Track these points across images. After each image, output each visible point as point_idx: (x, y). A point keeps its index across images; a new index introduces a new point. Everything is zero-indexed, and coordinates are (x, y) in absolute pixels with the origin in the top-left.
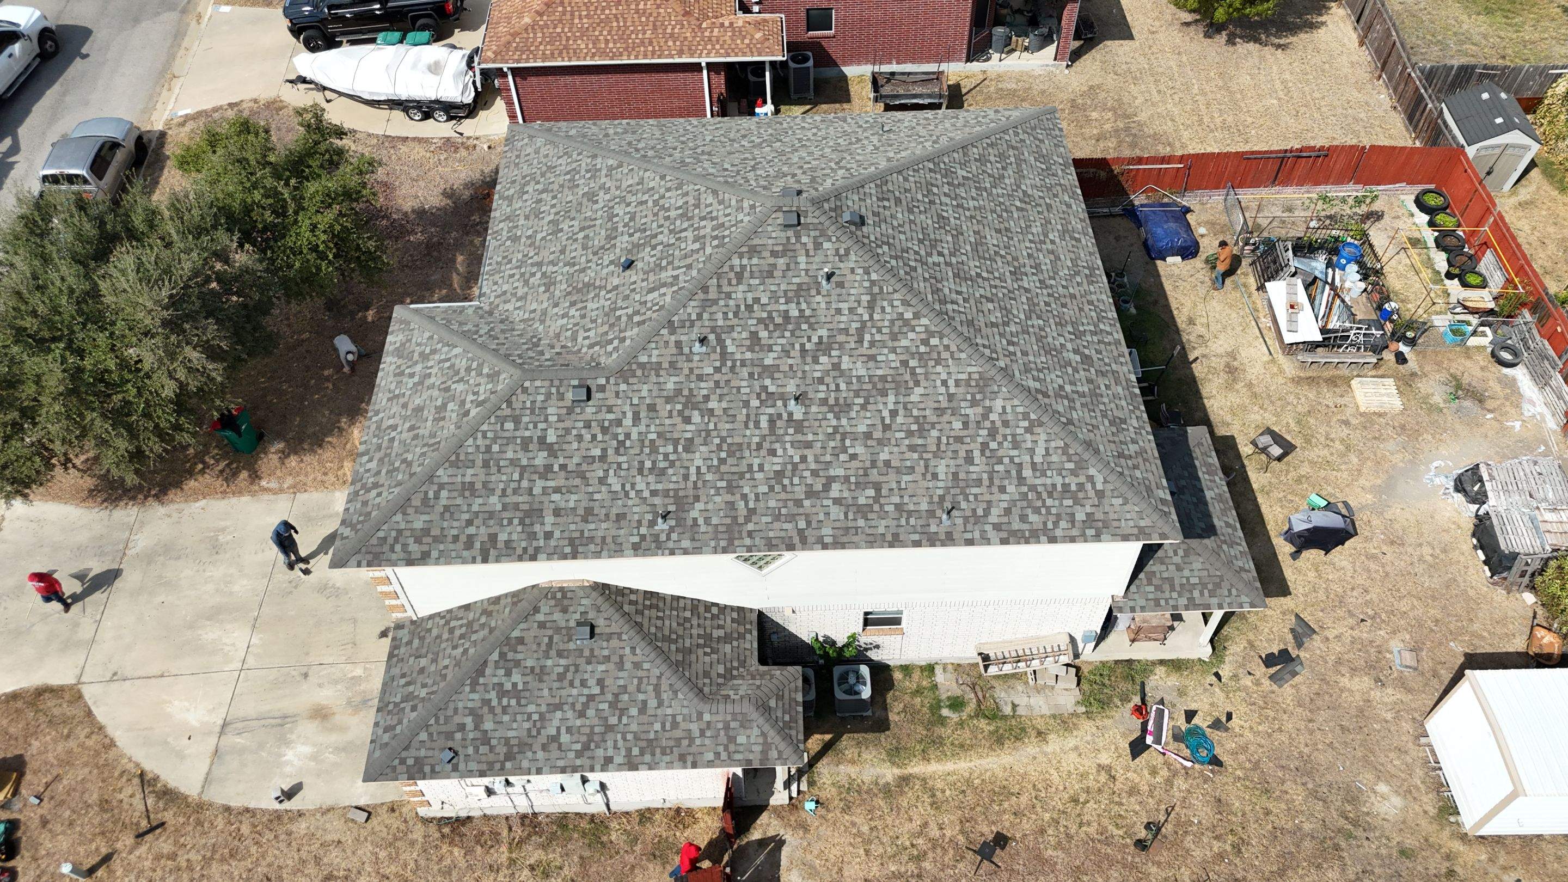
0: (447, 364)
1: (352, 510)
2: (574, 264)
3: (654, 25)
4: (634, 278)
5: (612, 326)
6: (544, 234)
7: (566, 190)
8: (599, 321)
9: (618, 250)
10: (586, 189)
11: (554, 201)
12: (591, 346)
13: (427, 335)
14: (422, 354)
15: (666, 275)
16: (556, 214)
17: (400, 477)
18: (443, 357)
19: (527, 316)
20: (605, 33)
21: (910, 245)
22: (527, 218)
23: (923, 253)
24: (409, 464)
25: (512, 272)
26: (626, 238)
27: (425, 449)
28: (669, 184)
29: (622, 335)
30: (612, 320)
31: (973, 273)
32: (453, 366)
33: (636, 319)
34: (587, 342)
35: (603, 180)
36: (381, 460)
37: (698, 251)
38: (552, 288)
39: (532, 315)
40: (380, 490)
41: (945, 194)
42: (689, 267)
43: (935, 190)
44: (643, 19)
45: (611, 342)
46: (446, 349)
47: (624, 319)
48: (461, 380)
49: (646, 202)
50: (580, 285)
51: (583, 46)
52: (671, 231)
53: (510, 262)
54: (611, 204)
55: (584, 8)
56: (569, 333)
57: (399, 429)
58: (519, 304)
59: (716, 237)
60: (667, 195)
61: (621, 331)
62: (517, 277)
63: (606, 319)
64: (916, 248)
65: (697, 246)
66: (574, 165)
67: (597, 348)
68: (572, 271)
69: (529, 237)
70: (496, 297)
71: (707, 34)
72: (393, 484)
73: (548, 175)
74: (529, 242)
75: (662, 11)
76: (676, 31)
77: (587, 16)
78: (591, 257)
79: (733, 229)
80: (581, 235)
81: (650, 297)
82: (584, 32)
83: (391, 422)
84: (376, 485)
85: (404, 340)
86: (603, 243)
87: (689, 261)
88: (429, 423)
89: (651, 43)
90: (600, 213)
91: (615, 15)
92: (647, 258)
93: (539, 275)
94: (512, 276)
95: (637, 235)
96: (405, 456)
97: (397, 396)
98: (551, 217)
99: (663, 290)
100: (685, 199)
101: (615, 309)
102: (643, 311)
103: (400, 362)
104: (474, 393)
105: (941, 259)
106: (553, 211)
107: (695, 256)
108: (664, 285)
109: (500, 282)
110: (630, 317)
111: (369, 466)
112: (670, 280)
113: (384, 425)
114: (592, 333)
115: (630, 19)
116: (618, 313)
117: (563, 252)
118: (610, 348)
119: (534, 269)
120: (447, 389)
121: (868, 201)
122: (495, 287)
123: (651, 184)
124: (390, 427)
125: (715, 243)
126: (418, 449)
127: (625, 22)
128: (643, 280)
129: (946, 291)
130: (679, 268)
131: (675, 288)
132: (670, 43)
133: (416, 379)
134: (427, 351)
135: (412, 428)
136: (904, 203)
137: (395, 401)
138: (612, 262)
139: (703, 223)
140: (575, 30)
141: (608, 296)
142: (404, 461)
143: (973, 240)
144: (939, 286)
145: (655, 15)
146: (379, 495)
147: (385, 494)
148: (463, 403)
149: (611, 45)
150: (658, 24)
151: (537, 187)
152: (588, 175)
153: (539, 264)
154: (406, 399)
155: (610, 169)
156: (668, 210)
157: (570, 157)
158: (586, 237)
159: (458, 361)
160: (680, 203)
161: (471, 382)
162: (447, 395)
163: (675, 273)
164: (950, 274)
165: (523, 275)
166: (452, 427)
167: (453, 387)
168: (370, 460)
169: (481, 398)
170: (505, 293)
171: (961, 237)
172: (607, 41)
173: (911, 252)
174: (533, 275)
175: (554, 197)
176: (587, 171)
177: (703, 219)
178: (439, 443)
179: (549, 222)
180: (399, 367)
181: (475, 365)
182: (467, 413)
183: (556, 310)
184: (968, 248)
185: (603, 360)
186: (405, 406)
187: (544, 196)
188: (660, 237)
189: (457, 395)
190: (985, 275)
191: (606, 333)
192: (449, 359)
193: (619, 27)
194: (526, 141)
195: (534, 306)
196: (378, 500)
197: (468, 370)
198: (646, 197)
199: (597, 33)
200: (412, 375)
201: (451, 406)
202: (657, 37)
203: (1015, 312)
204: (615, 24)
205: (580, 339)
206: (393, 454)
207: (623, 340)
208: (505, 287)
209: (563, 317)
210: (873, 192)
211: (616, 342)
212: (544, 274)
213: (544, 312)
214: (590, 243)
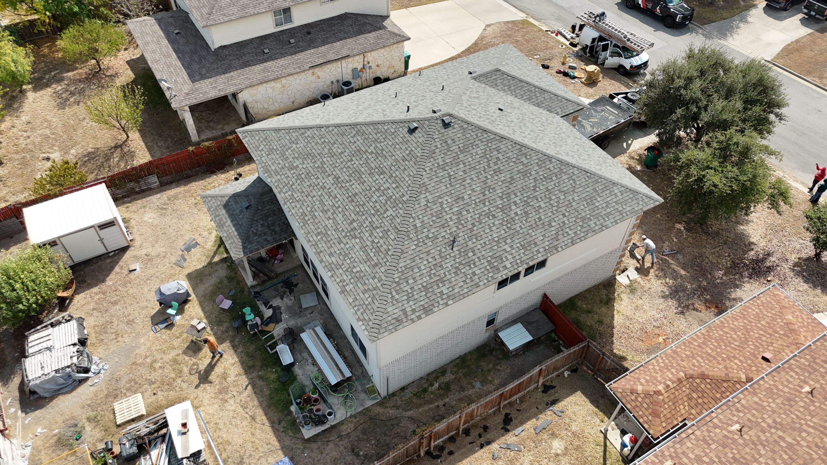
3: (712, 357)
20: (735, 336)
21: (385, 143)
23: (378, 145)
31: (354, 159)
41: (388, 188)
43: (394, 186)
44: (724, 356)
55: (769, 341)
64: (382, 144)
71: (673, 370)
75: (721, 367)
76: (694, 361)
77: (759, 338)
82: (748, 331)
89: (700, 347)
105: (369, 151)
121: (415, 145)
129: (359, 138)
136: (401, 161)
143: (363, 176)
144: (363, 137)
164: (362, 148)
171: (369, 172)
173: (383, 140)
184: (363, 170)
190: (349, 164)
203: (329, 159)
210: (416, 152)
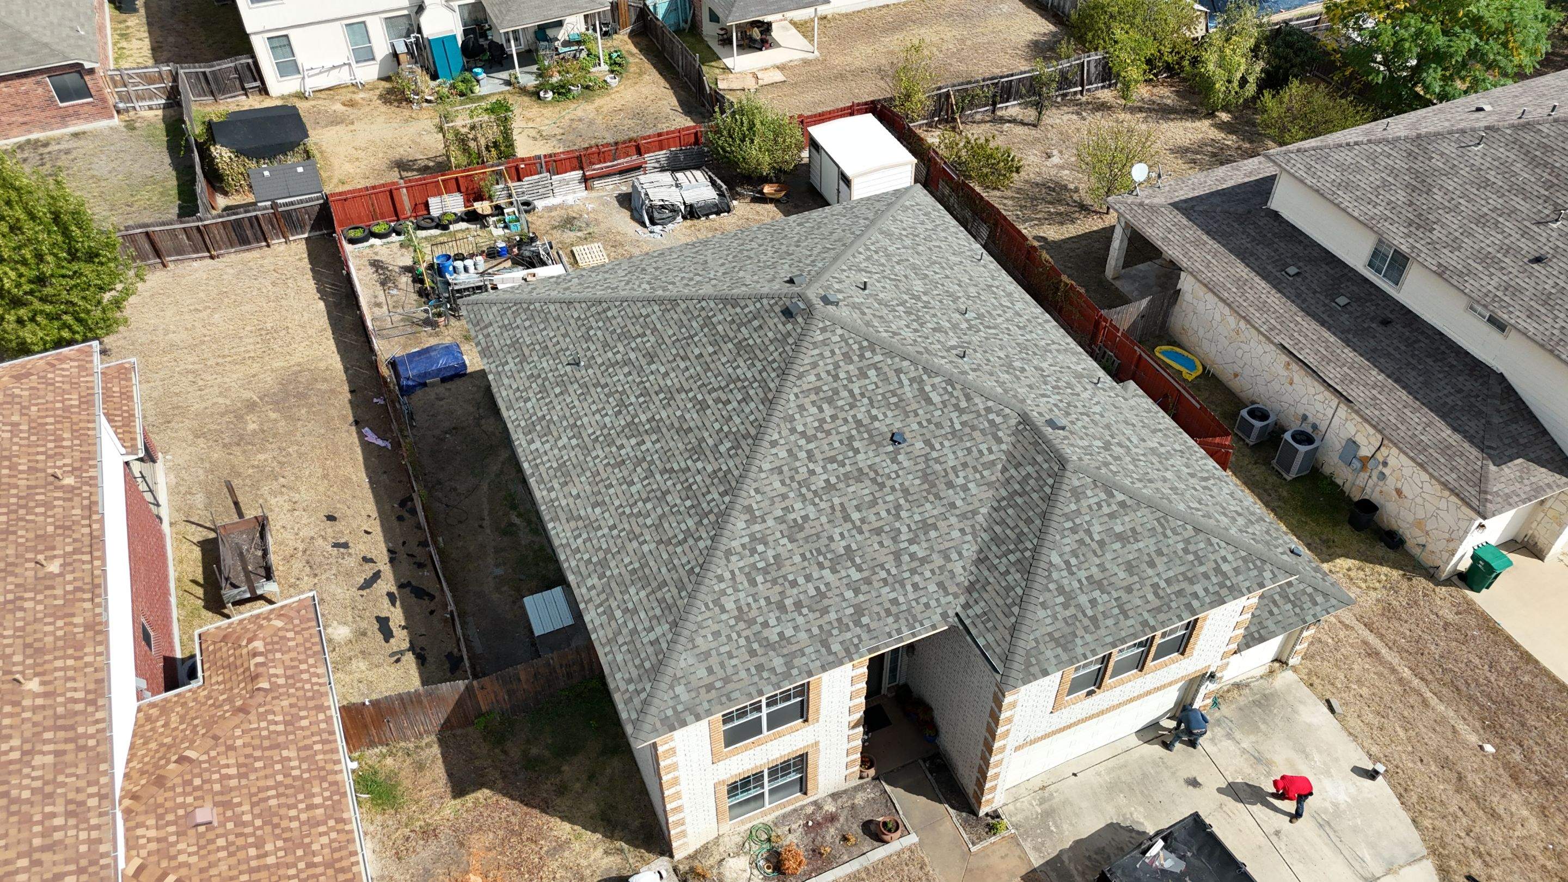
0: (1073, 561)
1: (1247, 584)
2: (898, 507)
3: (271, 748)
4: (915, 426)
5: (973, 428)
6: (853, 571)
7: (783, 571)
8: (968, 444)
9: (877, 460)
10: (785, 541)
11: (801, 580)
12: (999, 441)
13: (1041, 613)
14: (1066, 606)
15: (909, 391)
16: (821, 566)
17: (1202, 545)
18: (1065, 573)
19: (969, 538)
20: (293, 813)
22: (825, 611)
24: (1187, 541)
25: (909, 588)
26: (861, 457)
27: (1169, 533)
28: (785, 432)
29: (983, 413)
30: (967, 430)
32: (1074, 553)
33: (963, 404)
34: (994, 448)
35: (771, 522)
36: (1191, 582)
37: (877, 369)
38: (930, 521)
39: (968, 530)
40: (1220, 561)
42: (898, 371)
44: (259, 764)
45: (992, 422)
46: (1055, 575)
47: (965, 418)
48: (1088, 532)
49: (808, 452)
50: (926, 486)
51: (325, 840)
52: (852, 406)
53: (895, 602)
54: (810, 495)
55: (241, 855)
56: (985, 473)
57: (1156, 580)
58: (954, 556)
59: (862, 356)
60: (800, 428)
61: (979, 415)
62: (917, 578)
63: (965, 438)
65: (872, 373)
66: (740, 578)
67: (1000, 434)
68: (906, 506)
69: (857, 591)
70: (947, 593)
71: (281, 681)
72: (1210, 549)
73: (754, 613)
74: (864, 588)
75: (239, 743)
76: (279, 718)
77: (259, 844)
78: (887, 490)
79: (851, 341)
80: (856, 516)
81: (936, 398)
82: (291, 844)
83: (1151, 597)
84: (1218, 570)
85: (1053, 644)
86: (868, 483)
87: (891, 374)
88: (1141, 545)
89: (307, 748)
90: (823, 505)
91: (253, 805)
92: (888, 421)
93: (914, 548)
94: (915, 586)
95: (856, 444)
96: (1181, 553)
97: (1120, 607)
98: (826, 572)
99: (928, 388)
100: (808, 406)
101: (954, 432)
102: (954, 401)
103: (1080, 632)
104: (1100, 507)
106: (816, 575)
107: (886, 369)
108: (922, 390)
109: (924, 600)
110: (962, 411)
111: (1201, 593)
112: (915, 386)
113: (1156, 603)
114: (984, 447)
115: (262, 783)
116: (958, 427)
117: (878, 531)
118: (998, 420)
119: (906, 558)
120: (1102, 543)
122: (933, 603)
123: (783, 454)
124: (1156, 594)
125: (868, 354)
126: (1170, 541)
127: (268, 788)
128: (917, 415)
130: (900, 381)
131: (925, 377)
132: (305, 723)
133: (1097, 594)
134: (1061, 599)
135: (1152, 564)
137: (1127, 607)
138: (894, 460)
139: (842, 375)
140: (290, 859)
141: (938, 446)
142: (1186, 550)
145: (248, 750)
146: (1224, 559)
147: (1223, 553)
148: (1112, 516)
149: (318, 800)
150: (266, 743)
151: (772, 622)
152: (760, 548)
153: (897, 555)
154: (1121, 593)
155: (752, 520)
156: (822, 421)
157: (723, 593)
158: (858, 508)
159: (1068, 549)
160: (814, 410)
161: (1087, 518)
162: (1107, 540)
163: (906, 382)
165: (913, 571)
166: (1139, 514)
167: (1097, 537)
168: (1195, 595)
169: (1103, 496)
170: (941, 585)
172: (310, 807)
174: (913, 556)
175: (794, 584)
176: (753, 551)
177: (836, 378)
178: (1158, 520)
179: (834, 571)
180: (1086, 629)
181: (1069, 525)
182: (1122, 504)
183: (959, 503)
185: (1013, 422)
186: (1129, 590)
187: (788, 602)
188: (859, 416)
189: (1104, 527)
191: (981, 430)
192: (1067, 563)
193: (278, 796)
194: (680, 690)
195: (956, 534)
196: (1230, 557)
197: (1074, 530)
198: (802, 455)
199: (295, 824)
200: (1093, 602)
201: (1118, 529)
202: (294, 742)
204: (273, 802)
205: (992, 457)
206: (1182, 569)
207: (988, 410)
208: (932, 588)
209: (965, 488)
211: (991, 416)
212: (911, 542)
213: (963, 516)
214: (867, 499)
